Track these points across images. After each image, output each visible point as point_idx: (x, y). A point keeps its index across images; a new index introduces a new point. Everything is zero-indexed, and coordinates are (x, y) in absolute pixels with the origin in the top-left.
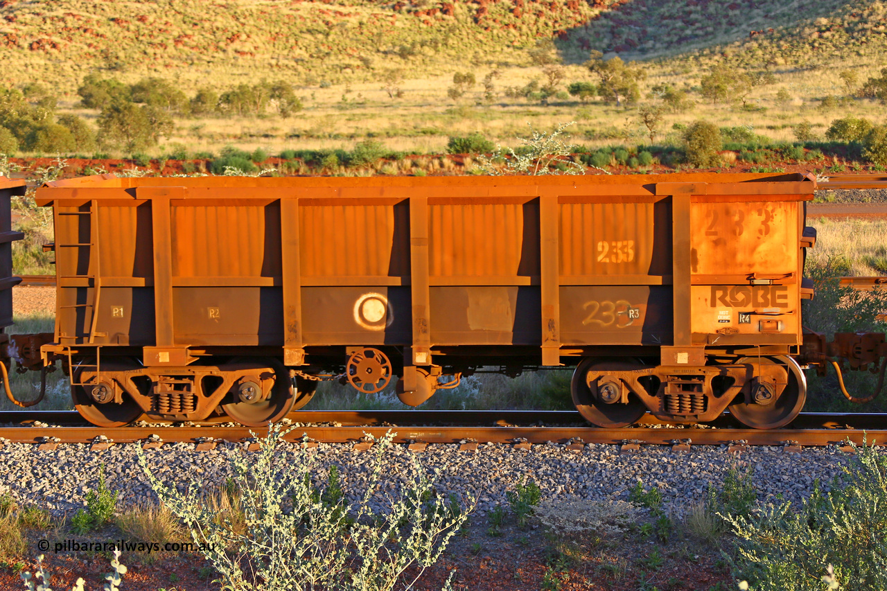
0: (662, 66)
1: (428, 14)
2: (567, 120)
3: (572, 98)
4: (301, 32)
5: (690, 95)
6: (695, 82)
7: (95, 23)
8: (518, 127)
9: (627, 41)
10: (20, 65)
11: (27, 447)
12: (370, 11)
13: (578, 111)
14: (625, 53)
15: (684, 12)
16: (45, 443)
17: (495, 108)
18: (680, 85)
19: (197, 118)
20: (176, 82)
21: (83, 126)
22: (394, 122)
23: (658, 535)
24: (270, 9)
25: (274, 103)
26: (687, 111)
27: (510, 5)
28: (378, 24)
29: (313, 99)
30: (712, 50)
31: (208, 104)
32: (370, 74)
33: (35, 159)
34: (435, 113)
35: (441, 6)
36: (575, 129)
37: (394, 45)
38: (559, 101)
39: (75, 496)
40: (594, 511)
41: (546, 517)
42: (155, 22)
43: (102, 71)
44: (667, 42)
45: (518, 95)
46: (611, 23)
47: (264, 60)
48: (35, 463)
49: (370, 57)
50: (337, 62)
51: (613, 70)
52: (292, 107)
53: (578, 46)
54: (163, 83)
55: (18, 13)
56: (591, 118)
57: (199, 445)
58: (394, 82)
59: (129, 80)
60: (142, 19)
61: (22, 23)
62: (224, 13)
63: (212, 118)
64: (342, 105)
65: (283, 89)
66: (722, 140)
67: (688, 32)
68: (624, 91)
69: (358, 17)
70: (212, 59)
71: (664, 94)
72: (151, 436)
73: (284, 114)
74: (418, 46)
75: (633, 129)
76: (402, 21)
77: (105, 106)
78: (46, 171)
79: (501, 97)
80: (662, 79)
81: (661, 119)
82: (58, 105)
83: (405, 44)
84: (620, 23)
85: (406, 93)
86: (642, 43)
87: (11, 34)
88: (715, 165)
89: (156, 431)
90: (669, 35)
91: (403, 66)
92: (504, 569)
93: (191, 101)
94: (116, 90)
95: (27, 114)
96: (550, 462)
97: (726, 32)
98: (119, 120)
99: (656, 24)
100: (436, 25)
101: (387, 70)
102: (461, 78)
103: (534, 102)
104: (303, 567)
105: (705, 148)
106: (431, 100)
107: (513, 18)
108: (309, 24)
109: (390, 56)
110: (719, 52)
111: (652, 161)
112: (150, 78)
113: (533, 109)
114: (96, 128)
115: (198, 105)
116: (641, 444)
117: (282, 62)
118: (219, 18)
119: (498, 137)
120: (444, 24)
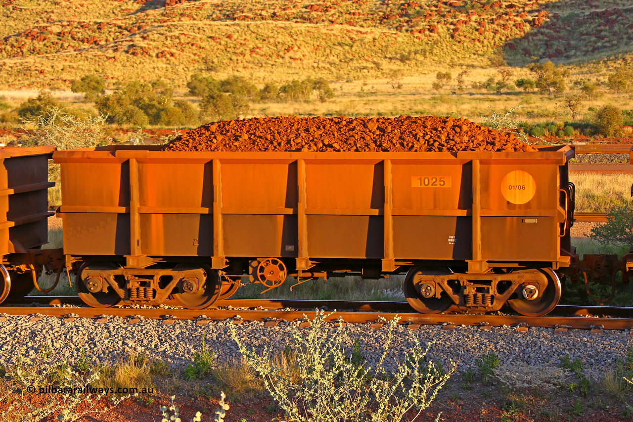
0: (581, 68)
1: (420, 32)
2: (514, 104)
3: (517, 89)
4: (334, 45)
5: (601, 87)
6: (604, 78)
7: (198, 39)
8: (481, 109)
9: (556, 50)
10: (150, 68)
11: (155, 322)
12: (380, 31)
13: (522, 98)
14: (555, 59)
15: (596, 30)
16: (166, 319)
17: (465, 96)
18: (594, 80)
19: (265, 103)
20: (251, 79)
21: (190, 108)
22: (396, 105)
23: (581, 392)
24: (314, 29)
25: (316, 92)
26: (598, 98)
27: (476, 26)
28: (386, 39)
29: (342, 90)
30: (617, 56)
31: (272, 94)
32: (379, 73)
33: (159, 130)
34: (424, 99)
35: (428, 27)
36: (520, 110)
37: (396, 54)
38: (509, 91)
39: (187, 355)
40: (536, 373)
41: (503, 377)
42: (238, 38)
43: (203, 71)
44: (584, 51)
45: (480, 87)
46: (546, 38)
47: (309, 63)
48: (160, 332)
49: (380, 62)
50: (358, 65)
51: (547, 70)
52: (327, 95)
53: (523, 54)
54: (242, 79)
55: (149, 33)
56: (531, 103)
57: (267, 323)
58: (396, 78)
59: (220, 77)
60: (229, 37)
61: (152, 40)
62: (283, 32)
63: (274, 102)
64: (362, 94)
65: (322, 83)
66: (623, 118)
67: (600, 44)
68: (554, 84)
69: (372, 35)
70: (275, 63)
71: (582, 86)
72: (236, 316)
73: (322, 100)
74: (413, 54)
75: (561, 110)
76: (402, 37)
77: (205, 95)
78: (167, 138)
79: (469, 88)
80: (581, 76)
81: (580, 104)
82: (174, 94)
83: (404, 53)
84: (552, 38)
85: (404, 86)
86: (567, 52)
87: (145, 47)
88: (618, 136)
89: (239, 313)
90: (586, 46)
91: (402, 68)
92: (473, 412)
93: (261, 91)
94: (212, 84)
95: (154, 100)
96: (505, 339)
97: (626, 44)
98: (214, 104)
99: (577, 39)
100: (425, 40)
101: (391, 70)
102: (442, 76)
103: (492, 92)
104: (339, 408)
105: (611, 124)
106: (421, 90)
107: (478, 35)
108: (339, 40)
109: (393, 61)
110: (621, 58)
111: (574, 133)
112: (234, 76)
113: (491, 97)
114: (199, 109)
115: (266, 94)
116: (568, 328)
117: (321, 65)
118: (280, 36)
119: (467, 116)
120: (431, 39)
